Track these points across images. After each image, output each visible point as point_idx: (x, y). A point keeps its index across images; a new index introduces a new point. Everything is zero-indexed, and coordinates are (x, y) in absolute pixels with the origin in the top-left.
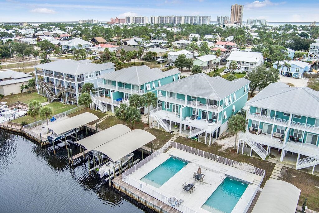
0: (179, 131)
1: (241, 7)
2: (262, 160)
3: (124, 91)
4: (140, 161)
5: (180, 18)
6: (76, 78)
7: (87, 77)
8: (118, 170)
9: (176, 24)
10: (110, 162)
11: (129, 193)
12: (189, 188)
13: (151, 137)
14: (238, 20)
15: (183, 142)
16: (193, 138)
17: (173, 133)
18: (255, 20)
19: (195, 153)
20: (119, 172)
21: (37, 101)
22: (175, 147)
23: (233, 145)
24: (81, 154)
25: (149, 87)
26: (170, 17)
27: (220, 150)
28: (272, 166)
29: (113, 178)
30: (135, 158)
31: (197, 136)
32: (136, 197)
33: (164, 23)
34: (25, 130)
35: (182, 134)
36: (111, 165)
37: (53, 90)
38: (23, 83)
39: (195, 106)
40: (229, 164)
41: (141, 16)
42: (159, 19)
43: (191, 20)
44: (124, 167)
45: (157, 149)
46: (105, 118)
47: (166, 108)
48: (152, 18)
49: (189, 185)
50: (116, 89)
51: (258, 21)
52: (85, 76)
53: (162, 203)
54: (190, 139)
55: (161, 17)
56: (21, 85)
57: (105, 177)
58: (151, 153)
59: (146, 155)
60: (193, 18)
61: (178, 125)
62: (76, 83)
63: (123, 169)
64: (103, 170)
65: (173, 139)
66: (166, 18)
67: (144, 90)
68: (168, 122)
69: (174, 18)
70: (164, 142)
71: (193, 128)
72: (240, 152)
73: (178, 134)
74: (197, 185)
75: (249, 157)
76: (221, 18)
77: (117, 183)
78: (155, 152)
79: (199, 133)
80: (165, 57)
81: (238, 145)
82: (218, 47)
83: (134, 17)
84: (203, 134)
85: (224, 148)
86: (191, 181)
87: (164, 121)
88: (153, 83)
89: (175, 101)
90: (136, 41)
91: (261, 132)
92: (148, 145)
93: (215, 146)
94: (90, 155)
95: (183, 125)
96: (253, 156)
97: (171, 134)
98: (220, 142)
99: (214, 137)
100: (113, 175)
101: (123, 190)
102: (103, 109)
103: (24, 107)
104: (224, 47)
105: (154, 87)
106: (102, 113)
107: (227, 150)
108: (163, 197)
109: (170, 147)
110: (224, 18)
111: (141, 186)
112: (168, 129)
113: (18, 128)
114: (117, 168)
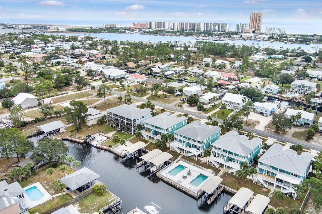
0: (184, 153)
1: (260, 15)
2: (216, 168)
3: (158, 130)
4: (166, 166)
5: (199, 25)
6: (132, 121)
7: (138, 120)
8: (158, 169)
9: (196, 30)
10: (155, 166)
11: (162, 178)
12: (185, 177)
13: (171, 156)
14: (256, 28)
15: (185, 158)
16: (190, 157)
17: (181, 154)
18: (274, 29)
19: (190, 164)
20: (158, 170)
21: (117, 136)
22: (181, 160)
23: (206, 161)
24: (141, 162)
25: (170, 129)
26: (190, 24)
27: (200, 163)
28: (220, 170)
29: (156, 173)
30: (164, 165)
31: (191, 156)
32: (165, 180)
33: (184, 29)
34: (111, 149)
35: (185, 154)
36: (155, 167)
37: (118, 124)
38: (98, 119)
39: (191, 142)
40: (202, 169)
41: (162, 22)
42: (179, 25)
43: (211, 26)
44: (160, 168)
45: (174, 161)
46: (148, 143)
47: (178, 141)
48: (173, 24)
49: (185, 176)
50: (154, 129)
51: (277, 29)
52: (136, 120)
53: (174, 182)
54: (188, 157)
55: (181, 23)
56: (97, 119)
57: (153, 172)
58: (171, 163)
59: (169, 163)
60: (213, 25)
61: (183, 150)
62: (132, 123)
63: (160, 169)
64: (152, 169)
65: (181, 156)
66: (186, 24)
67: (168, 131)
68: (179, 148)
69: (194, 24)
70: (176, 158)
71: (190, 152)
72: (208, 164)
73: (183, 154)
74: (188, 177)
75: (211, 167)
76: (240, 25)
77: (158, 174)
78: (173, 162)
79: (192, 155)
80: (181, 91)
81: (208, 161)
82: (223, 78)
83: (155, 23)
84: (194, 155)
85: (202, 162)
86: (186, 175)
87: (177, 148)
88: (173, 127)
89: (182, 139)
90: (159, 67)
91: (218, 156)
92: (170, 159)
93: (199, 161)
94: (146, 163)
95: (186, 151)
96: (213, 166)
97: (180, 154)
98: (201, 159)
99: (199, 156)
100: (156, 172)
101: (160, 177)
102: (147, 138)
103: (104, 134)
104: (227, 78)
105: (173, 129)
106: (146, 140)
107: (203, 163)
108: (175, 180)
109: (179, 160)
110: (243, 25)
111: (167, 176)
112: (179, 151)
113: (108, 148)
114: (158, 168)
